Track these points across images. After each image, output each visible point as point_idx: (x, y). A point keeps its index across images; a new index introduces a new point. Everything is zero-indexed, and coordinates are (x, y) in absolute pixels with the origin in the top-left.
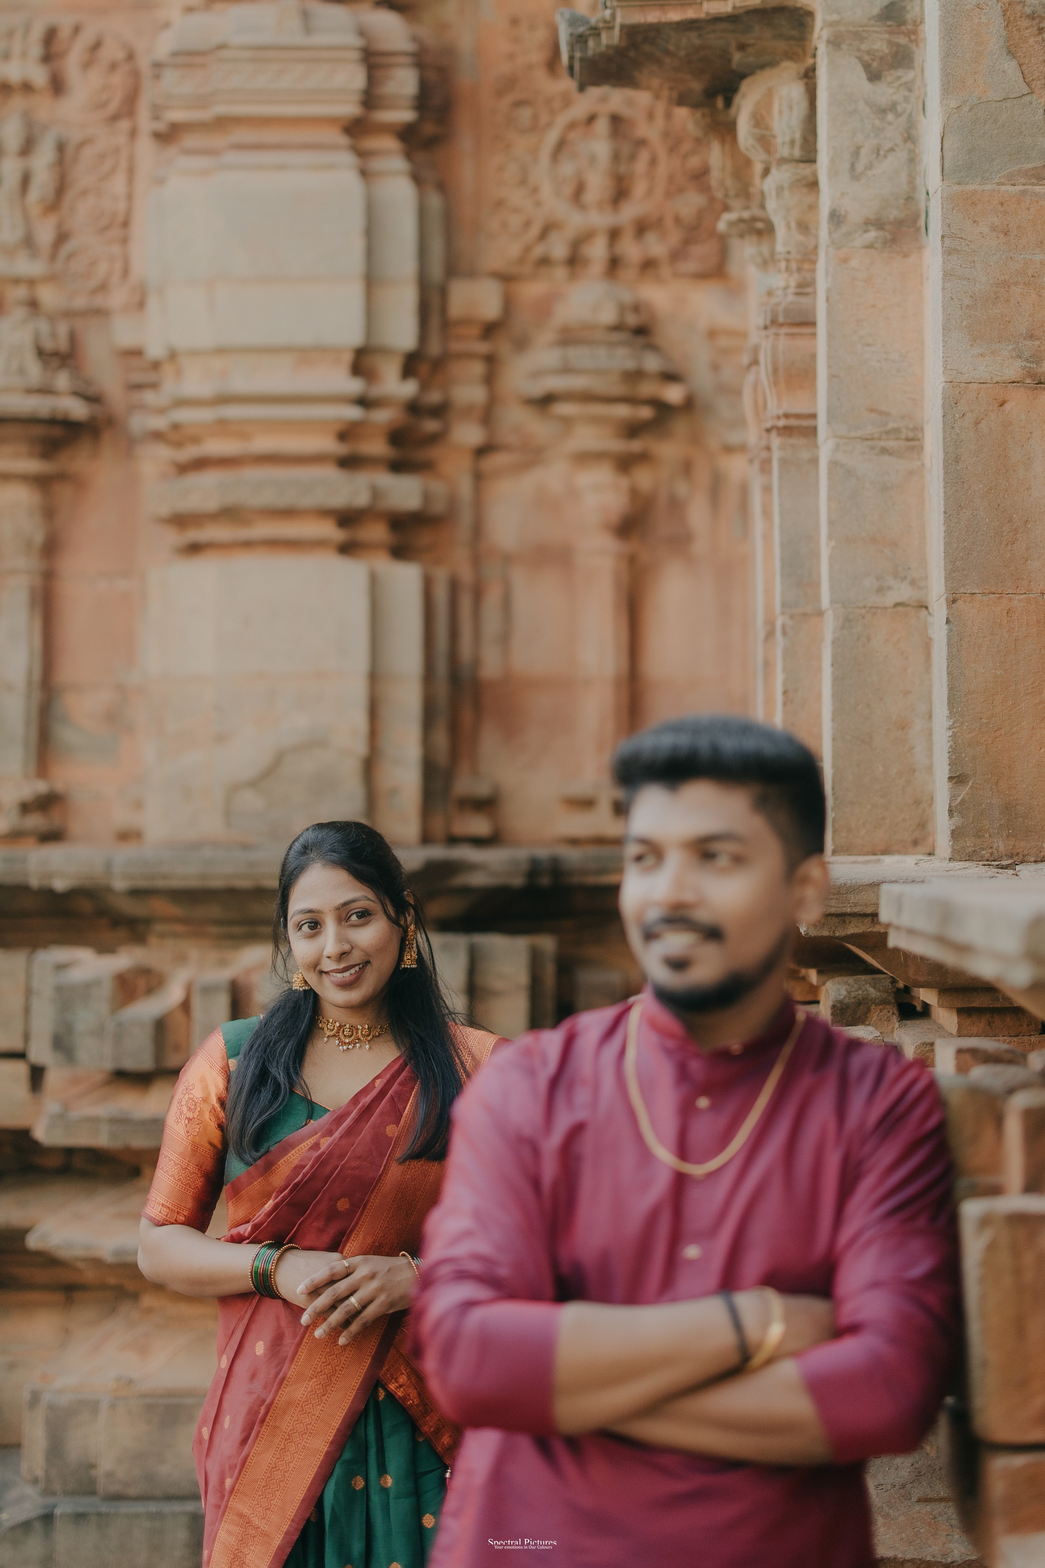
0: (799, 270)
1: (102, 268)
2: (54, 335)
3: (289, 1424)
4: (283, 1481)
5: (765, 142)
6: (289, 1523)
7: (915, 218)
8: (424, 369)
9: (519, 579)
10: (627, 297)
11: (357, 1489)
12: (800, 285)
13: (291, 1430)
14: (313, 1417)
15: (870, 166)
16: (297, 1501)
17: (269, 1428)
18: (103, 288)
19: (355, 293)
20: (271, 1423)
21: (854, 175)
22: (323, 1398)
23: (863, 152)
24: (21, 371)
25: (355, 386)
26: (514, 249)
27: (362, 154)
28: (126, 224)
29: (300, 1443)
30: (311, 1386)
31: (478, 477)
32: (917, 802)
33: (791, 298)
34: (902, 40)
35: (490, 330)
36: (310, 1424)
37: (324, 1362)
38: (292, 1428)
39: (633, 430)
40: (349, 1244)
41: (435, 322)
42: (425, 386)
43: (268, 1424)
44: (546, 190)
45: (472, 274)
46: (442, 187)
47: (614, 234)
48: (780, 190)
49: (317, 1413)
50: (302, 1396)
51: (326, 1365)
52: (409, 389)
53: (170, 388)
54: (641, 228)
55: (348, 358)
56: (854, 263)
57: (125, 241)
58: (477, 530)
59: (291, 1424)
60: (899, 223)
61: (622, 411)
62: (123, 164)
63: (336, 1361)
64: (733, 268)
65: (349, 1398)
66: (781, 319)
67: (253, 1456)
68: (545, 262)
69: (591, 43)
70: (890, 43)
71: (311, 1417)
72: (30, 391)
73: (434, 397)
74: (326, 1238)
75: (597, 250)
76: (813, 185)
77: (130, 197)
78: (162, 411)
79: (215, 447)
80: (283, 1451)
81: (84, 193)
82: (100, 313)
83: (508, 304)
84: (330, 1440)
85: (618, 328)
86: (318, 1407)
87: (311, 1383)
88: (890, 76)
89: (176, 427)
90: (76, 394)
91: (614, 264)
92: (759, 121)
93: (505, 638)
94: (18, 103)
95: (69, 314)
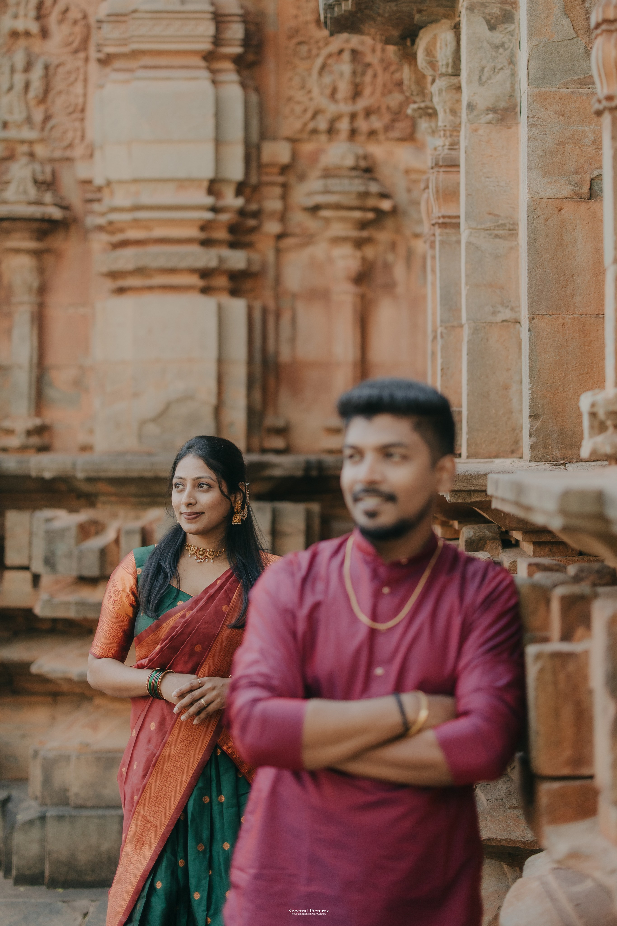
0: (451, 136)
1: (70, 135)
2: (43, 172)
3: (168, 767)
4: (165, 798)
5: (432, 64)
6: (169, 820)
7: (514, 107)
8: (248, 191)
9: (301, 307)
10: (361, 151)
11: (206, 803)
12: (451, 145)
13: (169, 771)
14: (181, 763)
15: (490, 78)
16: (173, 809)
17: (157, 769)
18: (70, 146)
19: (209, 149)
20: (159, 767)
21: (481, 83)
22: (187, 753)
23: (486, 70)
24: (25, 192)
25: (209, 201)
26: (298, 125)
27: (213, 71)
28: (83, 110)
29: (174, 778)
30: (181, 747)
31: (278, 251)
32: (514, 430)
33: (446, 151)
34: (508, 7)
35: (284, 169)
36: (180, 767)
37: (188, 734)
38: (170, 769)
39: (363, 225)
40: (201, 670)
41: (254, 165)
42: (248, 201)
43: (157, 767)
44: (316, 92)
45: (275, 138)
46: (257, 90)
47: (353, 116)
48: (440, 91)
49: (184, 761)
50: (176, 752)
51: (188, 736)
52: (239, 202)
53: (108, 201)
54: (368, 113)
55: (205, 184)
56: (481, 132)
57: (82, 120)
58: (278, 280)
59: (170, 767)
60: (506, 109)
61: (357, 214)
62: (81, 77)
63: (194, 733)
64: (419, 135)
65: (201, 753)
66: (441, 163)
67: (149, 784)
68: (315, 131)
69: (336, 9)
70: (501, 9)
71: (180, 764)
72: (30, 203)
73: (254, 207)
74: (189, 666)
75: (344, 125)
76: (459, 88)
77: (85, 95)
78: (103, 214)
79: (132, 234)
80: (166, 781)
81: (60, 93)
82: (69, 160)
83: (294, 155)
84: (191, 776)
85: (354, 168)
86: (184, 758)
87: (180, 745)
88: (501, 27)
89: (111, 223)
90: (56, 205)
91: (353, 133)
92: (429, 53)
93: (293, 340)
94: (22, 42)
95: (51, 160)
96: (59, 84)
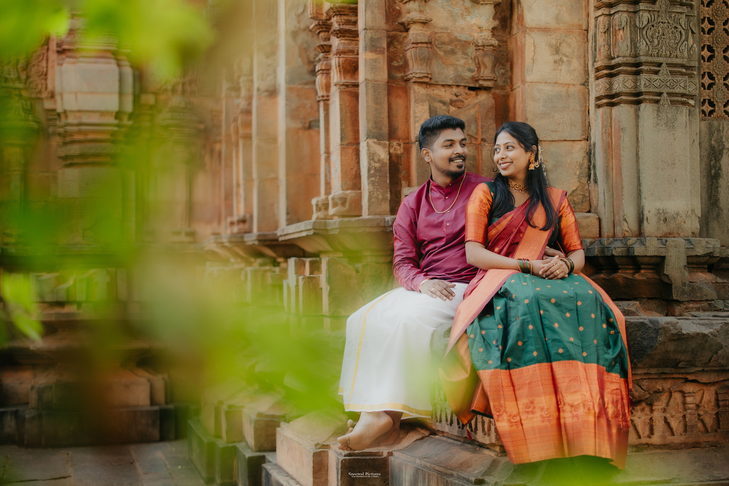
1: (40, 86)
2: (26, 105)
8: (134, 117)
10: (187, 101)
18: (40, 92)
19: (116, 97)
21: (263, 80)
23: (265, 75)
24: (19, 114)
25: (116, 122)
26: (158, 86)
27: (117, 60)
28: (46, 75)
35: (151, 107)
39: (191, 136)
41: (137, 105)
42: (134, 122)
45: (147, 92)
47: (184, 84)
53: (63, 121)
54: (191, 83)
55: (114, 114)
57: (46, 79)
60: (272, 91)
61: (188, 131)
62: (45, 58)
68: (166, 91)
72: (22, 120)
73: (136, 125)
75: (179, 88)
77: (47, 67)
78: (62, 127)
81: (34, 65)
82: (40, 99)
83: (156, 101)
85: (185, 108)
89: (65, 132)
90: (34, 121)
91: (184, 92)
95: (30, 99)
96: (34, 62)
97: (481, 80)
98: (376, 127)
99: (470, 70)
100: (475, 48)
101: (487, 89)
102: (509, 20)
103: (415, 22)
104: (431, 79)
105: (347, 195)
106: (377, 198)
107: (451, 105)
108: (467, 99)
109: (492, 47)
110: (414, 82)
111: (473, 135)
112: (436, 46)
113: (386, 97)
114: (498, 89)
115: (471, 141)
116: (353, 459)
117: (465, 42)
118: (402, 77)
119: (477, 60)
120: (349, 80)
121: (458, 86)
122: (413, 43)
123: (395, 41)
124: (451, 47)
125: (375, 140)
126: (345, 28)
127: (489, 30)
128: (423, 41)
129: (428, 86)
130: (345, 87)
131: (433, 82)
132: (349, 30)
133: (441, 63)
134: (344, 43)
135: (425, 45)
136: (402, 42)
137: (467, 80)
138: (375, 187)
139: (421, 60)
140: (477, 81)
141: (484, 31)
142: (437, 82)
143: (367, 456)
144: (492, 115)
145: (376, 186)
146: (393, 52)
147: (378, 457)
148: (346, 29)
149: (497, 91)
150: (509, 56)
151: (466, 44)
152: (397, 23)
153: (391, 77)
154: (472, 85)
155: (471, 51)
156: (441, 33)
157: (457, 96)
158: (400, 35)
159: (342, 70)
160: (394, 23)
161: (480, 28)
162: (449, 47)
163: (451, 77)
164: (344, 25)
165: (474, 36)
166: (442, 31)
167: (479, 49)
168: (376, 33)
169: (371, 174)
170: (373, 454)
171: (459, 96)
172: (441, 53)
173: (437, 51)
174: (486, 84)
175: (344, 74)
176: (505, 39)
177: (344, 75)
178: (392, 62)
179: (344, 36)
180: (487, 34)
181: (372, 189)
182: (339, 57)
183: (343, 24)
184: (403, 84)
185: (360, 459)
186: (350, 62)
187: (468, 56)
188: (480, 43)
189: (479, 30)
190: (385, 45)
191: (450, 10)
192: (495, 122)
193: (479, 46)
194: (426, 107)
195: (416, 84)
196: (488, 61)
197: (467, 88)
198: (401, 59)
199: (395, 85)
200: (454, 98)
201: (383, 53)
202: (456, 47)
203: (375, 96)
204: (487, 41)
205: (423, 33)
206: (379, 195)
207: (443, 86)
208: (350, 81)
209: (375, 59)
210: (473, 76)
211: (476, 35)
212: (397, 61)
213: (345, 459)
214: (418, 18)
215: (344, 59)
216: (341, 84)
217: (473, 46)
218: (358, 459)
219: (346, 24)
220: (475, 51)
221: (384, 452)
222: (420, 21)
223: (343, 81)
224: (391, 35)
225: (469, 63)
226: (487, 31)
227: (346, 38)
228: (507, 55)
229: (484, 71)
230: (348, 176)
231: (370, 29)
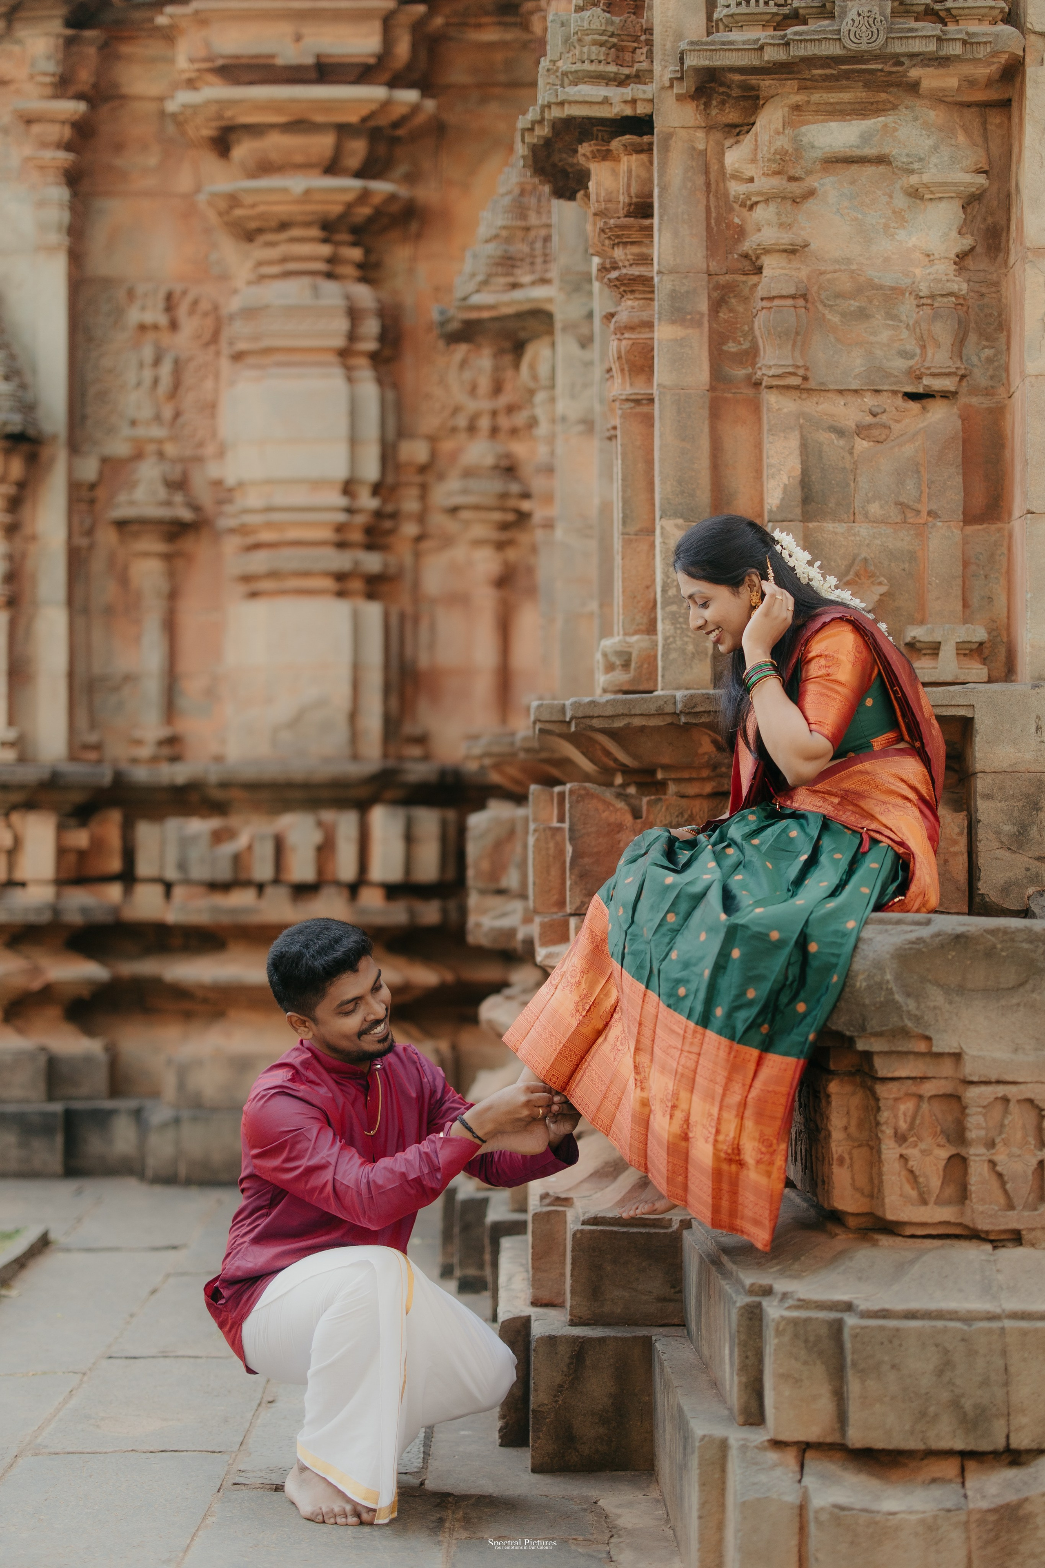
1: (200, 433)
2: (173, 472)
8: (383, 492)
9: (439, 612)
10: (502, 450)
18: (201, 444)
19: (344, 448)
24: (155, 493)
25: (344, 501)
26: (436, 422)
27: (349, 369)
28: (213, 407)
31: (416, 554)
35: (423, 469)
39: (504, 526)
41: (390, 465)
42: (385, 501)
44: (455, 388)
45: (412, 437)
46: (394, 386)
47: (494, 414)
52: (375, 503)
53: (239, 503)
54: (510, 410)
55: (340, 485)
57: (213, 417)
58: (416, 585)
61: (497, 516)
62: (212, 371)
68: (454, 430)
73: (389, 508)
75: (484, 423)
77: (216, 391)
78: (235, 516)
79: (266, 536)
82: (199, 460)
83: (433, 454)
85: (496, 467)
89: (243, 526)
90: (186, 506)
93: (432, 646)
94: (150, 336)
95: (182, 460)
96: (189, 379)
97: (927, 375)
98: (682, 492)
99: (905, 354)
100: (915, 302)
101: (946, 395)
102: (1004, 234)
103: (767, 251)
104: (805, 379)
105: (629, 647)
106: (683, 651)
107: (858, 435)
108: (897, 421)
109: (953, 299)
110: (770, 387)
111: (911, 503)
112: (822, 302)
113: (707, 422)
114: (976, 396)
115: (905, 517)
116: (601, 1231)
117: (893, 289)
118: (749, 377)
119: (918, 330)
120: (639, 388)
121: (877, 391)
122: (762, 299)
123: (731, 295)
124: (857, 304)
125: (680, 521)
126: (630, 272)
127: (947, 258)
128: (784, 293)
129: (804, 396)
130: (632, 405)
131: (812, 384)
132: (639, 276)
133: (833, 340)
134: (633, 308)
135: (790, 302)
136: (747, 298)
137: (897, 376)
138: (678, 626)
139: (780, 337)
140: (919, 378)
141: (935, 261)
142: (822, 384)
143: (636, 1226)
144: (955, 454)
145: (680, 623)
146: (726, 321)
147: (657, 1231)
148: (632, 275)
149: (975, 401)
150: (1004, 317)
151: (894, 294)
152: (736, 256)
153: (718, 377)
154: (909, 389)
155: (907, 308)
156: (835, 271)
157: (875, 416)
158: (744, 282)
159: (626, 369)
160: (730, 256)
161: (928, 256)
162: (854, 304)
163: (857, 371)
164: (634, 266)
165: (915, 276)
166: (837, 267)
167: (923, 305)
168: (684, 281)
169: (670, 597)
170: (648, 1222)
171: (878, 414)
172: (835, 319)
173: (824, 314)
174: (938, 384)
175: (630, 374)
176: (994, 277)
177: (630, 379)
178: (723, 344)
179: (632, 292)
180: (944, 269)
181: (672, 631)
182: (619, 340)
183: (631, 265)
184: (750, 392)
185: (616, 1232)
186: (643, 348)
187: (901, 321)
188: (924, 291)
189: (927, 259)
190: (703, 306)
191: (856, 219)
192: (961, 471)
193: (921, 298)
194: (794, 442)
195: (774, 390)
196: (944, 332)
197: (900, 395)
198: (745, 336)
199: (730, 395)
200: (869, 419)
201: (700, 324)
202: (870, 302)
203: (679, 421)
204: (940, 286)
205: (786, 275)
206: (686, 643)
207: (840, 392)
208: (642, 392)
209: (682, 339)
210: (911, 367)
211: (918, 271)
212: (735, 340)
213: (582, 1231)
214: (773, 242)
215: (631, 342)
216: (624, 397)
217: (912, 298)
218: (612, 1232)
219: (637, 264)
220: (917, 310)
221: (674, 1218)
222: (778, 247)
223: (629, 390)
224: (721, 282)
225: (902, 337)
226: (943, 261)
227: (637, 295)
228: (1000, 315)
229: (933, 355)
230: (638, 602)
231: (671, 272)
